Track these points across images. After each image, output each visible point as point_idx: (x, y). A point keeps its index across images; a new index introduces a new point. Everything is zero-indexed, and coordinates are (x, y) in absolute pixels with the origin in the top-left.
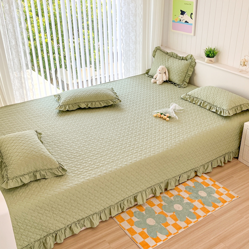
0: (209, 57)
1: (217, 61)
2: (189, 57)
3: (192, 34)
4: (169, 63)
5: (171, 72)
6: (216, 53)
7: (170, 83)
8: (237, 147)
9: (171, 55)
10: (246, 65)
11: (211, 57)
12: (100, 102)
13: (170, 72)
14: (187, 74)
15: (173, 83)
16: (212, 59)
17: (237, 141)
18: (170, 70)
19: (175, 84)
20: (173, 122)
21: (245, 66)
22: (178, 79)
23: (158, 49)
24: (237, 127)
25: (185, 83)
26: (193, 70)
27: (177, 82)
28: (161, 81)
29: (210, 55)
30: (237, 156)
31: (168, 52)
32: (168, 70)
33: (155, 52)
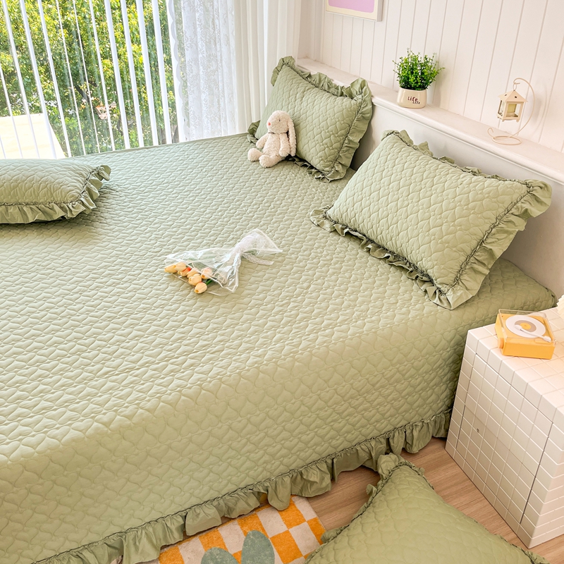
0: (408, 88)
1: (436, 103)
2: (357, 87)
3: (374, 15)
4: (304, 104)
5: (303, 132)
6: (434, 75)
7: (300, 163)
8: (441, 405)
9: (318, 82)
10: (516, 116)
11: (414, 89)
12: (25, 208)
13: (301, 132)
14: (346, 141)
15: (306, 166)
16: (418, 94)
17: (444, 387)
18: (302, 125)
19: (312, 167)
20: (215, 300)
21: (514, 121)
22: (320, 154)
23: (286, 63)
24: (443, 342)
25: (339, 168)
26: (365, 128)
27: (315, 161)
28: (273, 157)
29: (412, 79)
30: (441, 434)
31: (312, 74)
32: (296, 126)
33: (277, 71)
